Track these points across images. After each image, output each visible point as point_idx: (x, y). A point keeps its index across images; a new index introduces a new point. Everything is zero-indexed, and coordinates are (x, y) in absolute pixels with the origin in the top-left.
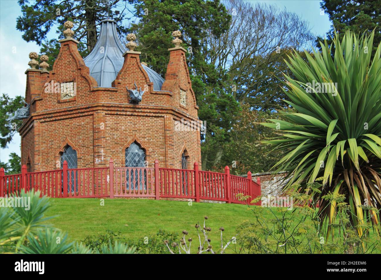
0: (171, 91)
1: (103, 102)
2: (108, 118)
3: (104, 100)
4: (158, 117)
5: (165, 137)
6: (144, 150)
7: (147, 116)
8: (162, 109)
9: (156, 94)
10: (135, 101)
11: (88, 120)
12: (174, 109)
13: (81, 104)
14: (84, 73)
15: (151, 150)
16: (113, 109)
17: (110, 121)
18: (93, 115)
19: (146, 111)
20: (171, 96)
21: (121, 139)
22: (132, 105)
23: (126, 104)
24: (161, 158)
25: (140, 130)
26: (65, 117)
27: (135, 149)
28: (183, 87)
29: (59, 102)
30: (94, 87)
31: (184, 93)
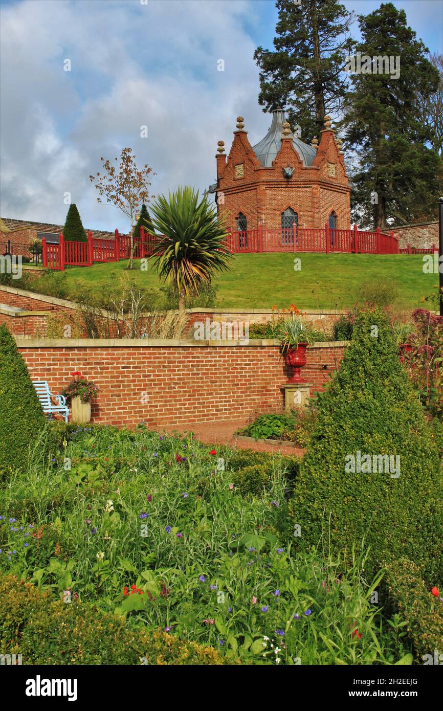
0: (318, 166)
1: (264, 179)
2: (268, 191)
3: (265, 177)
4: (307, 187)
5: (313, 203)
6: (296, 213)
7: (298, 187)
8: (310, 181)
9: (306, 169)
10: (288, 177)
11: (253, 193)
12: (320, 180)
13: (249, 180)
14: (251, 157)
15: (301, 213)
16: (271, 183)
17: (269, 193)
18: (256, 189)
19: (297, 183)
20: (319, 170)
21: (278, 206)
22: (286, 180)
23: (282, 179)
24: (310, 219)
25: (292, 199)
26: (238, 191)
27: (288, 213)
28: (333, 161)
29: (234, 180)
30: (257, 167)
31: (333, 166)
